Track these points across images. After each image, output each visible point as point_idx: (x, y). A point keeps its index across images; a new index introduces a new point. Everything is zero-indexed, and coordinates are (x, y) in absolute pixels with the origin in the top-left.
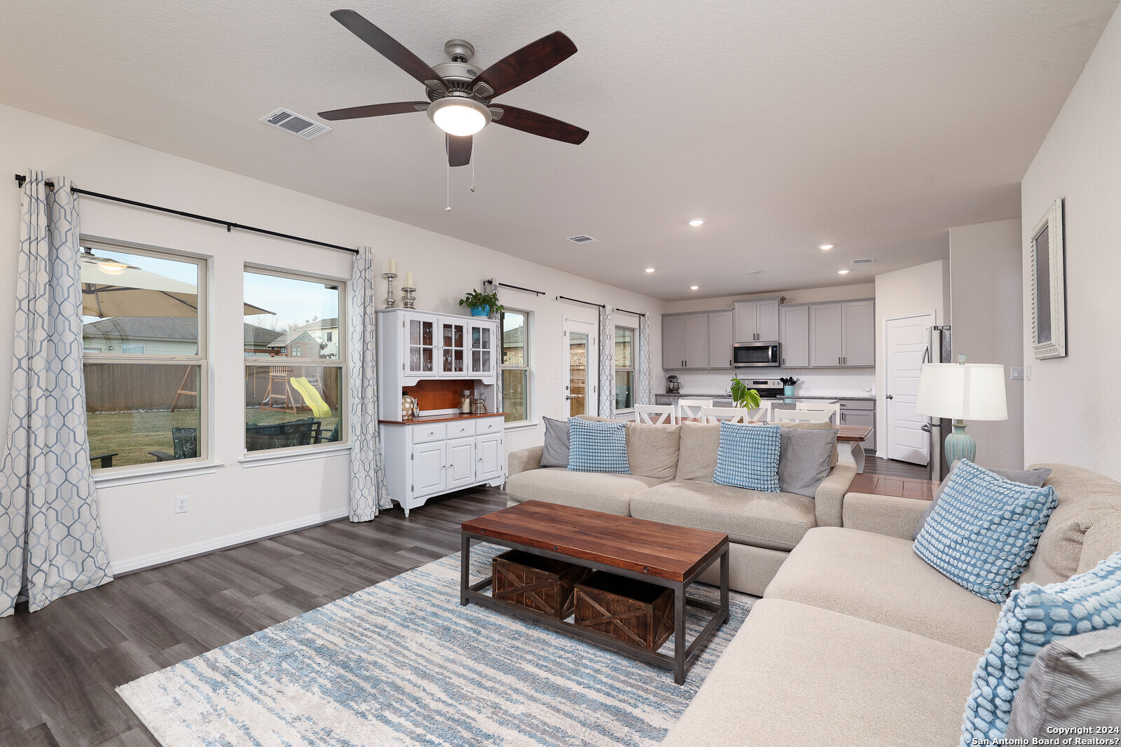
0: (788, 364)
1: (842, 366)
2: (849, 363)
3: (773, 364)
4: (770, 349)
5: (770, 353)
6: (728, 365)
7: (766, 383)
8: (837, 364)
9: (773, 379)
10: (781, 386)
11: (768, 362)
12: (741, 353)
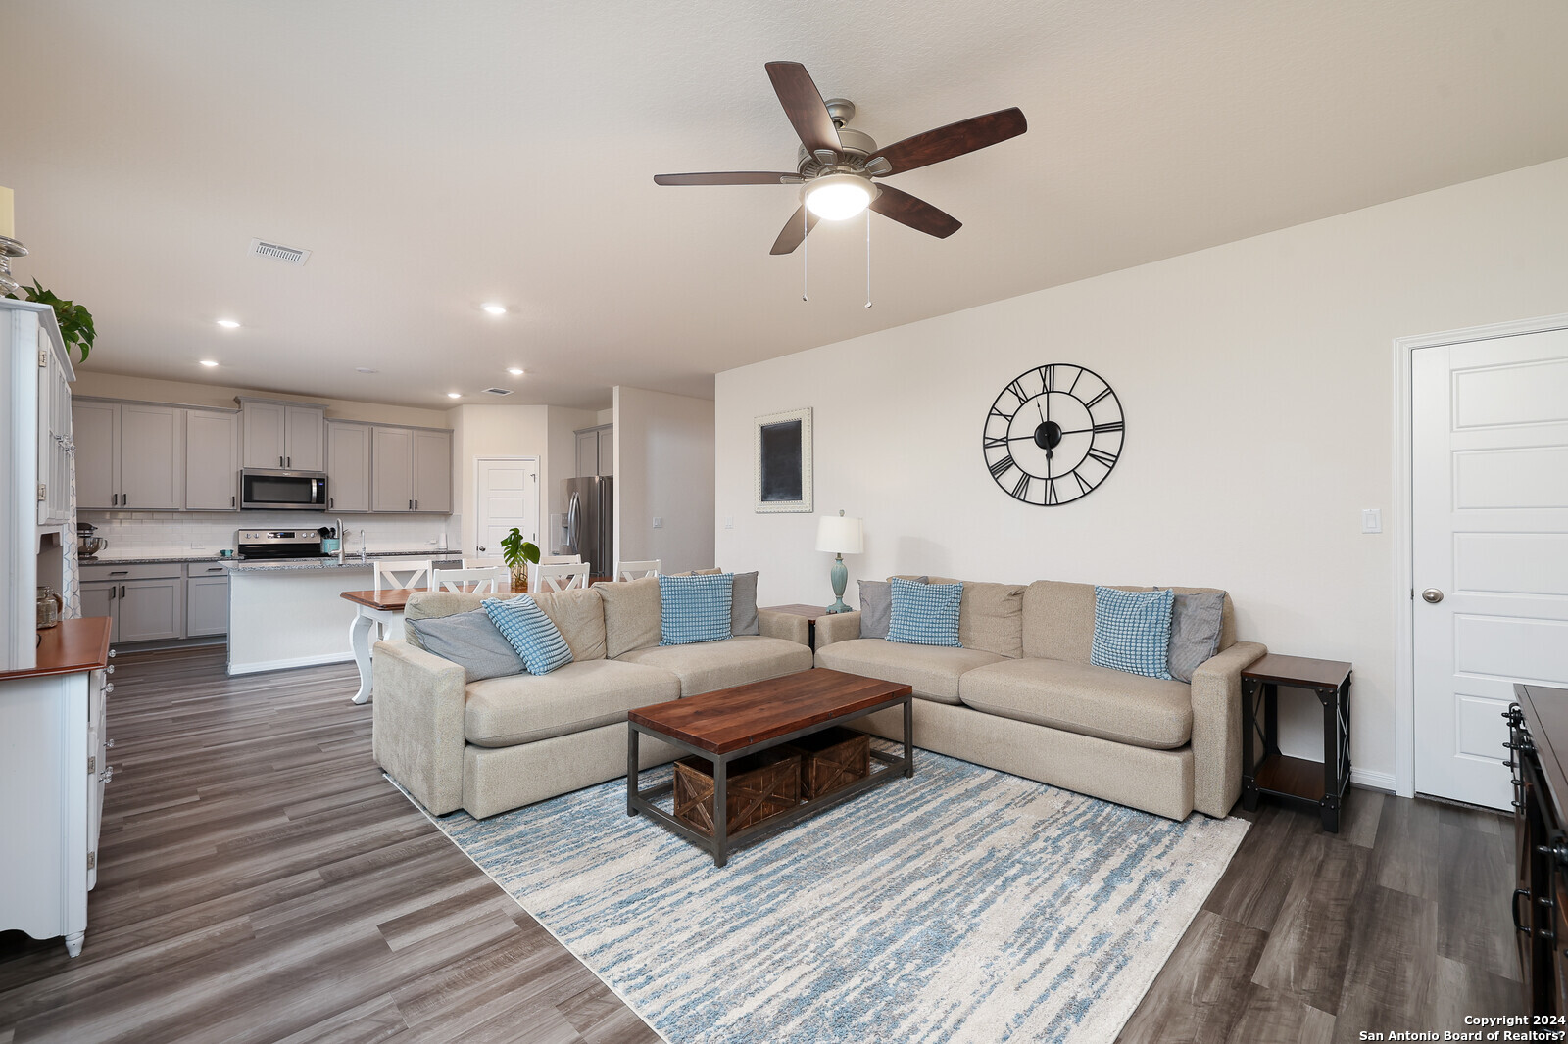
0: (339, 507)
1: (413, 511)
2: (421, 508)
3: (317, 506)
4: (314, 484)
5: (314, 489)
6: (228, 506)
7: (291, 535)
8: (406, 509)
9: (305, 529)
10: (317, 539)
11: (310, 503)
12: (256, 486)
